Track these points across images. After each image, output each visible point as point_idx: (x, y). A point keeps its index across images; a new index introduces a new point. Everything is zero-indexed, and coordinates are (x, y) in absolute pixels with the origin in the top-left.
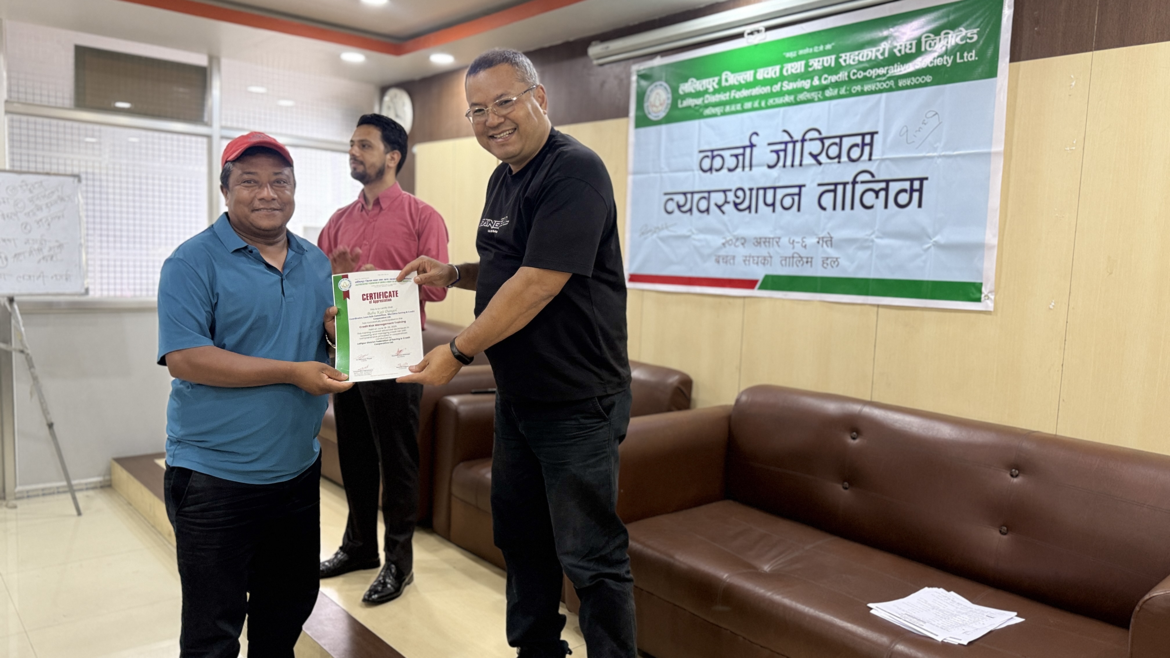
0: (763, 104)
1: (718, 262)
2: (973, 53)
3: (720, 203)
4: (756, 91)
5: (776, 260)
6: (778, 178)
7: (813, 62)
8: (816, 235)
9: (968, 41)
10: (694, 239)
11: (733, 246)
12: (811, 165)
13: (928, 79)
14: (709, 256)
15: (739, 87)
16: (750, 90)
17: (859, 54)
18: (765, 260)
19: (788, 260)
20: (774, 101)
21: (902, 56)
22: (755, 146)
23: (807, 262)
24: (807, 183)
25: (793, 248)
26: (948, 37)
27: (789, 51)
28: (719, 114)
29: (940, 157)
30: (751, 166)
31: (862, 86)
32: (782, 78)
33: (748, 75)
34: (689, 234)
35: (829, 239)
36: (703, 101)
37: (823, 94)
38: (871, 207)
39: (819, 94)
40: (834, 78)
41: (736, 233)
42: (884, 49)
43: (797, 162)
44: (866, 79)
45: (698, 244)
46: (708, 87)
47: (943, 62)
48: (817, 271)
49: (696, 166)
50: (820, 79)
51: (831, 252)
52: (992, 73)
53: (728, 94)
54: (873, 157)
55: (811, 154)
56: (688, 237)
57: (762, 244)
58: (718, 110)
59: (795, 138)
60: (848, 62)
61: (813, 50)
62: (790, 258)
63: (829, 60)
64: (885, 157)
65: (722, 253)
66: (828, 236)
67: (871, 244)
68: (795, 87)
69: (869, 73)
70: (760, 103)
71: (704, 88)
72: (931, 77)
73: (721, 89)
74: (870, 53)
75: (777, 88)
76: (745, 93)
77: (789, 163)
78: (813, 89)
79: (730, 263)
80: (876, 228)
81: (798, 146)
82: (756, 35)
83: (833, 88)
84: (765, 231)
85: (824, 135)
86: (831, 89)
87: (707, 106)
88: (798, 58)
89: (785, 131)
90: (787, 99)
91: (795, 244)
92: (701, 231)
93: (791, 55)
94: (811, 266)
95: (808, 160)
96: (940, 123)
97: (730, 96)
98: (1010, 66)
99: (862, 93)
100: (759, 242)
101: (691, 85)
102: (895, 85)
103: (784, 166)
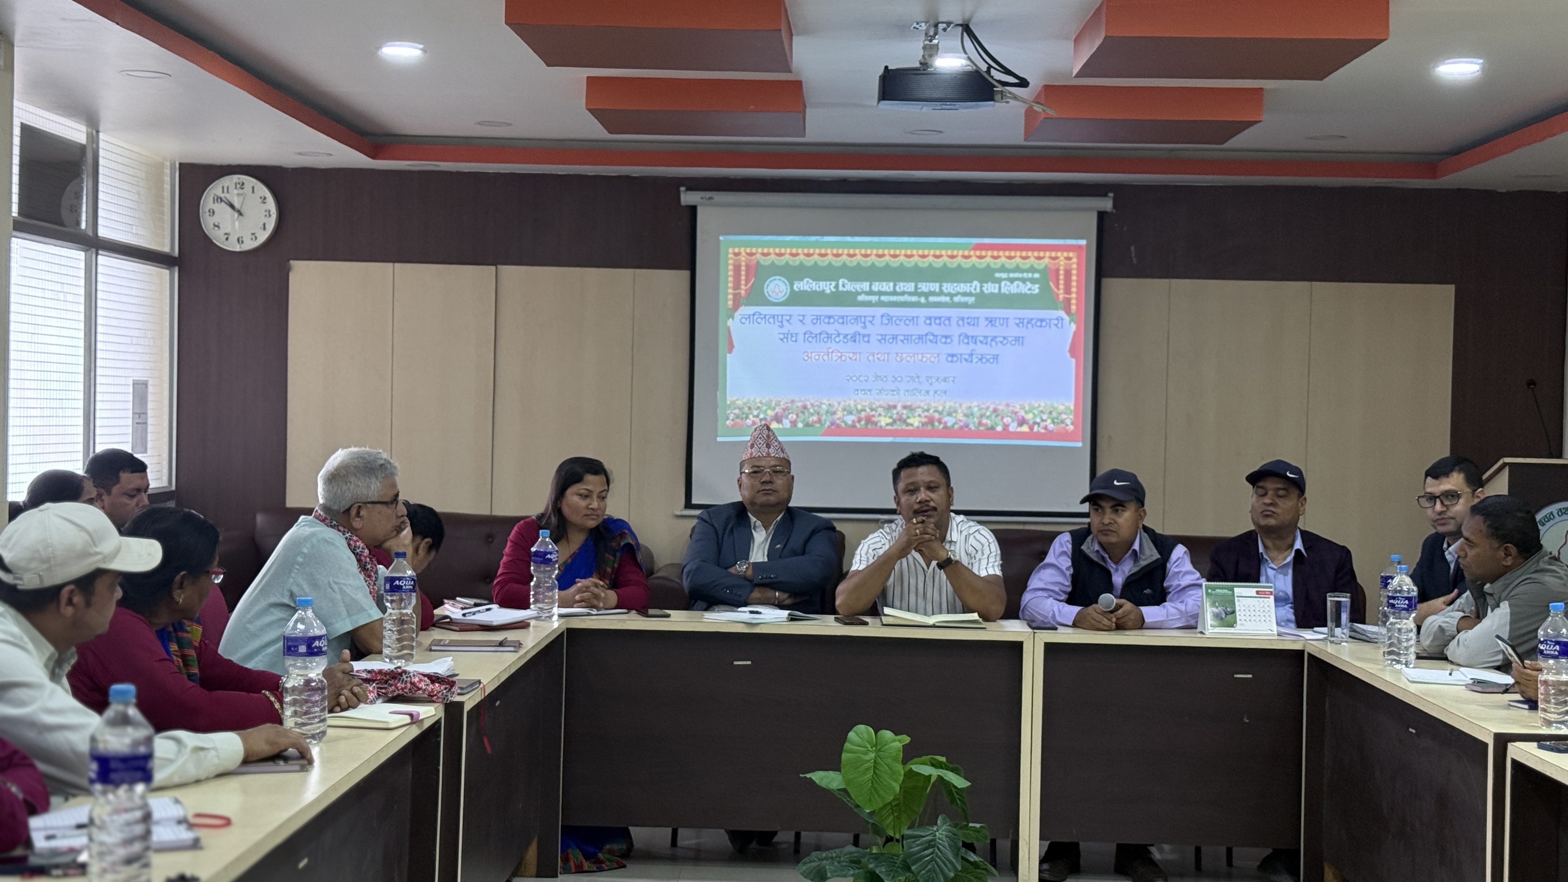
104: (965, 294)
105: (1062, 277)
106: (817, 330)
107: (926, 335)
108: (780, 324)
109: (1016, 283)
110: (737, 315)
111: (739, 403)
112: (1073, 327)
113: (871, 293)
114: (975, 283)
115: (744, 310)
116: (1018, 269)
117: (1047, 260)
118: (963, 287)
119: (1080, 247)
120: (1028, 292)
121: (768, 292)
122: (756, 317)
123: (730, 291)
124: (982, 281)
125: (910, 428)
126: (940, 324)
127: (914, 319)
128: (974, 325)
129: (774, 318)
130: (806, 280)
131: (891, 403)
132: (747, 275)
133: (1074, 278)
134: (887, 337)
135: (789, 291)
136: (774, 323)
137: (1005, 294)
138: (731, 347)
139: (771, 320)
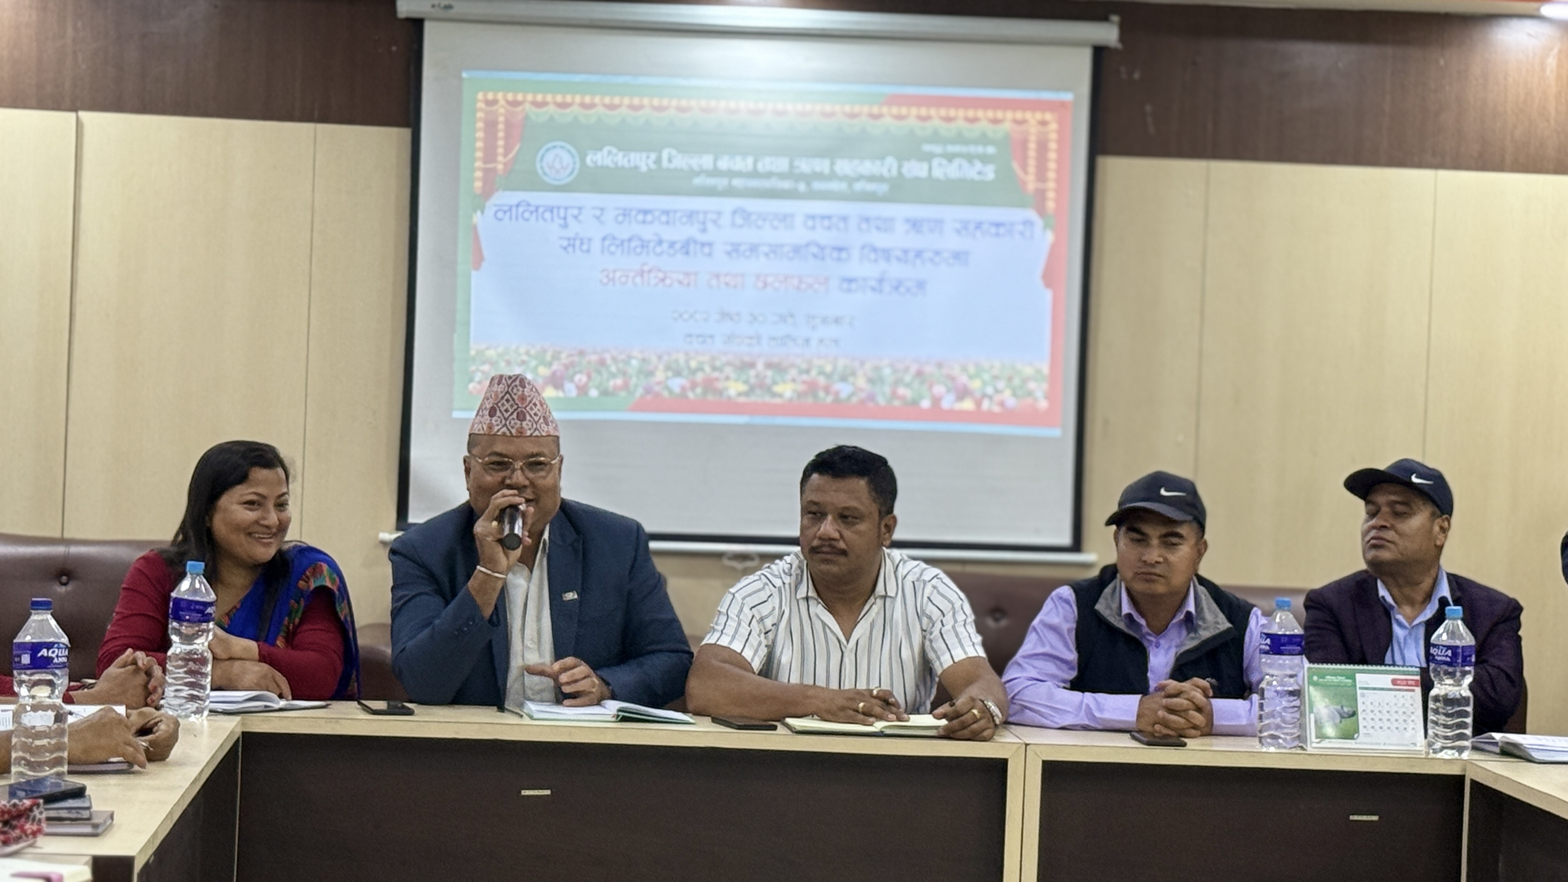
104: (872, 179)
105: (1032, 154)
106: (623, 233)
107: (808, 245)
108: (562, 222)
109: (957, 162)
110: (491, 206)
111: (491, 353)
112: (1050, 237)
113: (715, 172)
114: (891, 161)
115: (504, 198)
116: (960, 139)
117: (1007, 126)
118: (868, 167)
119: (1063, 105)
120: (977, 178)
121: (542, 168)
122: (521, 209)
123: (478, 164)
124: (901, 158)
125: (777, 401)
126: (829, 228)
127: (785, 218)
128: (886, 230)
129: (552, 211)
130: (606, 149)
131: (747, 359)
132: (507, 138)
133: (1052, 155)
134: (743, 248)
135: (578, 166)
136: (552, 220)
137: (938, 180)
138: (478, 259)
139: (547, 215)
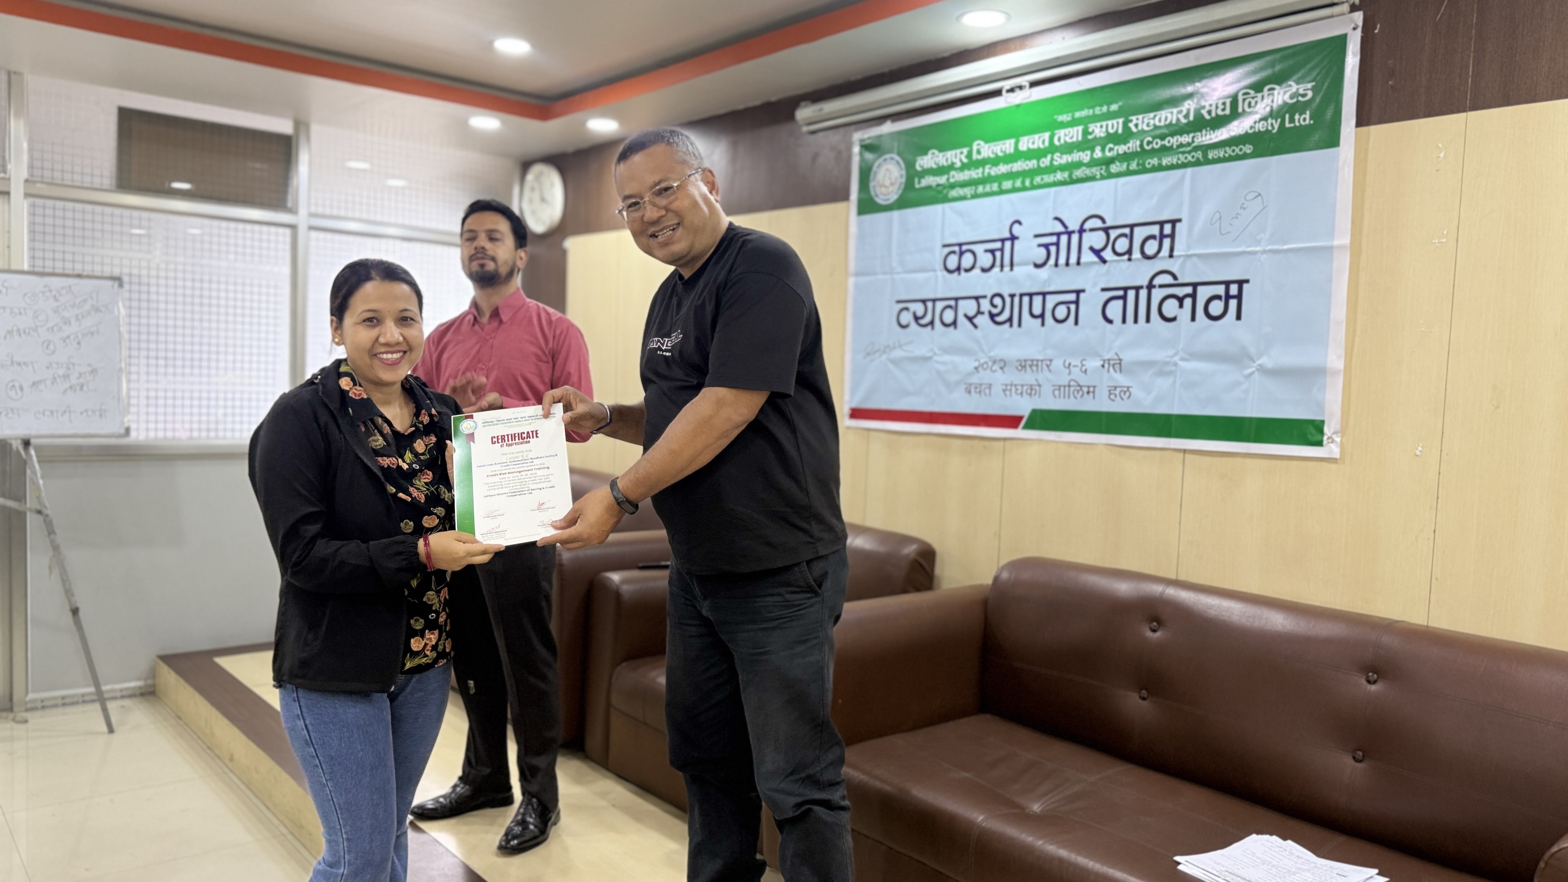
0: (1027, 183)
1: (969, 392)
2: (1307, 115)
3: (971, 313)
4: (1018, 166)
5: (1047, 389)
6: (1048, 281)
7: (1095, 128)
8: (1100, 356)
9: (1300, 99)
10: (937, 362)
11: (989, 371)
12: (1093, 263)
13: (1248, 149)
14: (957, 383)
15: (995, 161)
16: (1010, 165)
17: (1155, 116)
18: (1032, 390)
19: (1062, 389)
20: (1042, 179)
21: (1212, 118)
22: (1017, 238)
23: (1088, 393)
24: (1088, 288)
25: (1070, 373)
26: (1273, 94)
27: (1061, 113)
28: (969, 196)
29: (1264, 252)
30: (1012, 265)
31: (1160, 159)
32: (1052, 149)
33: (1007, 145)
34: (929, 354)
35: (1118, 362)
36: (948, 179)
37: (1107, 170)
38: (1174, 319)
39: (1101, 169)
40: (1122, 149)
41: (992, 354)
42: (1188, 111)
43: (1073, 260)
44: (1165, 150)
45: (942, 368)
46: (954, 160)
47: (1267, 127)
48: (1101, 404)
49: (939, 265)
50: (1103, 150)
51: (1121, 379)
52: (1333, 141)
53: (981, 170)
54: (1175, 253)
55: (1092, 249)
56: (930, 358)
57: (1028, 368)
58: (967, 191)
59: (1071, 228)
60: (1140, 128)
61: (1094, 112)
62: (1065, 387)
63: (1115, 125)
64: (1191, 252)
65: (975, 379)
66: (1116, 357)
67: (1173, 368)
68: (1070, 160)
69: (1169, 142)
70: (1023, 182)
71: (949, 162)
72: (1251, 147)
73: (972, 164)
74: (1169, 116)
75: (1045, 162)
76: (1003, 169)
77: (1062, 260)
78: (1093, 163)
79: (985, 394)
80: (1181, 346)
81: (1075, 238)
82: (1018, 92)
83: (1120, 162)
84: (1031, 351)
85: (1109, 223)
86: (1118, 164)
87: (952, 186)
88: (1073, 123)
89: (1057, 219)
90: (1060, 176)
91: (1071, 368)
92: (945, 351)
93: (1065, 118)
94: (1094, 398)
95: (1088, 257)
96: (1264, 208)
97: (983, 173)
98: (1356, 132)
99: (1160, 168)
100: (1023, 365)
101: (932, 158)
102: (1203, 156)
103: (1056, 265)
